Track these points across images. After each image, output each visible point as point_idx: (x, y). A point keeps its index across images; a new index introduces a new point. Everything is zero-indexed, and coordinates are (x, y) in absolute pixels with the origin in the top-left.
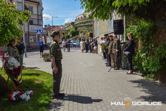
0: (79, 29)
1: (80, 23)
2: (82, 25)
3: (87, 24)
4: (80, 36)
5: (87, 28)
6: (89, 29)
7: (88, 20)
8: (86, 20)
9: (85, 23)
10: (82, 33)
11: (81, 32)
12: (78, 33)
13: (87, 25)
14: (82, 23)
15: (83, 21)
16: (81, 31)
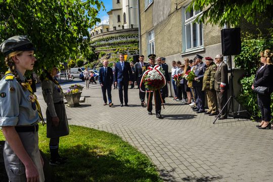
0: (98, 49)
1: (100, 40)
2: (103, 43)
3: (111, 42)
4: (101, 62)
5: (112, 49)
6: (115, 50)
7: (113, 35)
8: (110, 36)
9: (107, 39)
10: (105, 57)
11: (103, 55)
12: (98, 56)
13: (112, 44)
14: (103, 40)
15: (105, 37)
16: (103, 52)
